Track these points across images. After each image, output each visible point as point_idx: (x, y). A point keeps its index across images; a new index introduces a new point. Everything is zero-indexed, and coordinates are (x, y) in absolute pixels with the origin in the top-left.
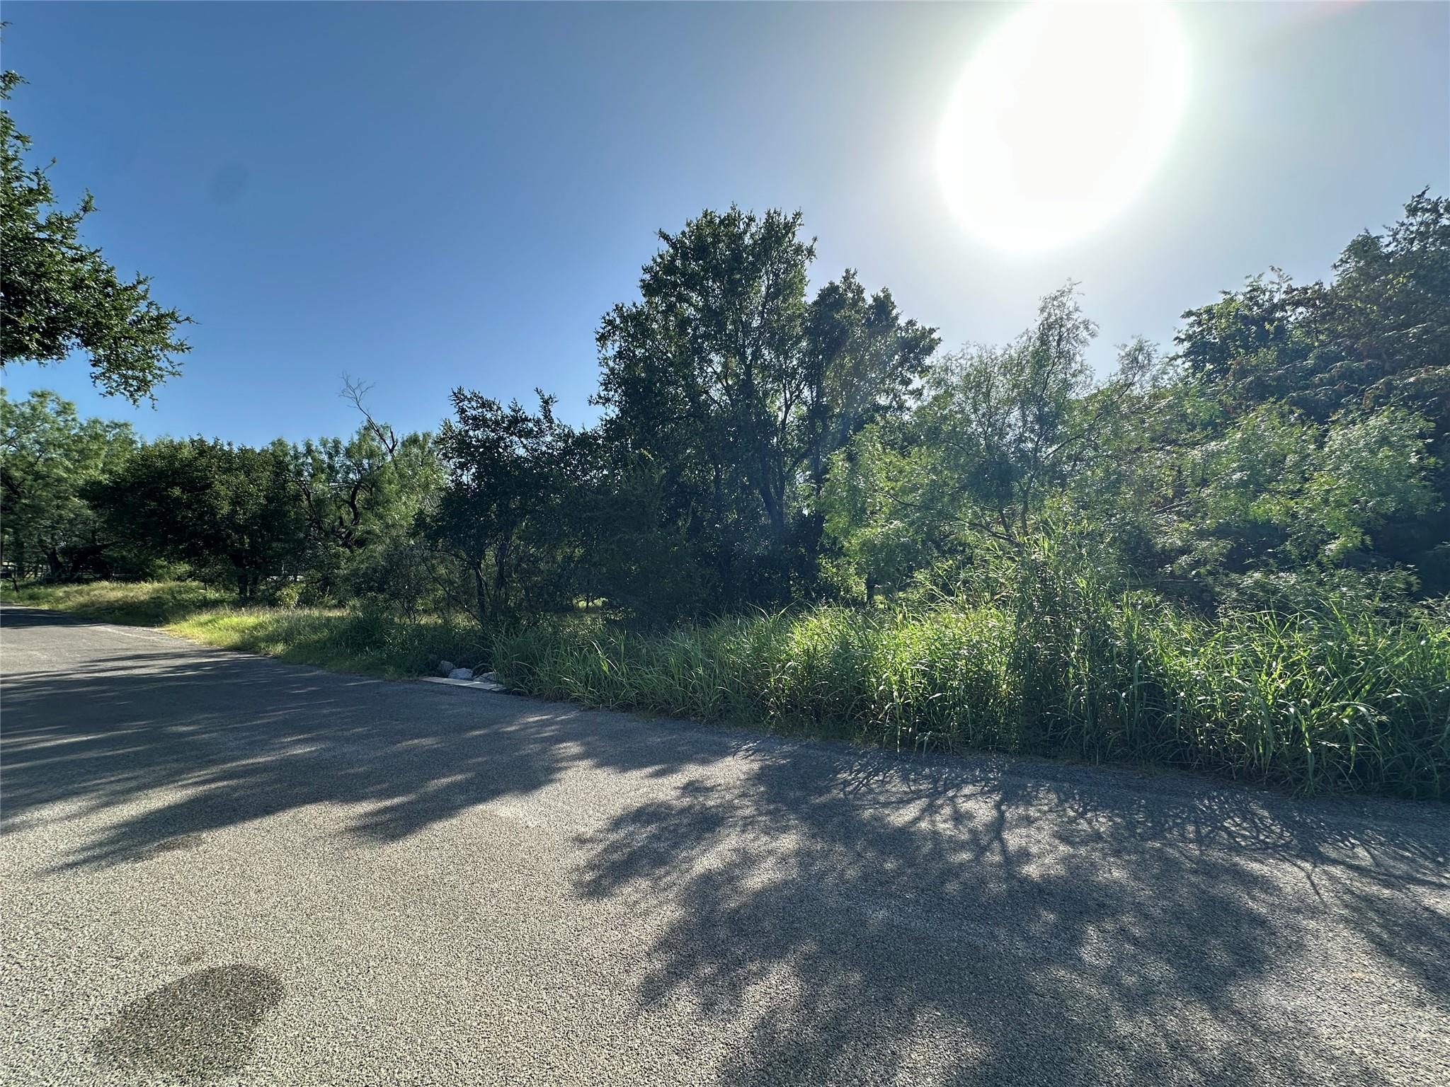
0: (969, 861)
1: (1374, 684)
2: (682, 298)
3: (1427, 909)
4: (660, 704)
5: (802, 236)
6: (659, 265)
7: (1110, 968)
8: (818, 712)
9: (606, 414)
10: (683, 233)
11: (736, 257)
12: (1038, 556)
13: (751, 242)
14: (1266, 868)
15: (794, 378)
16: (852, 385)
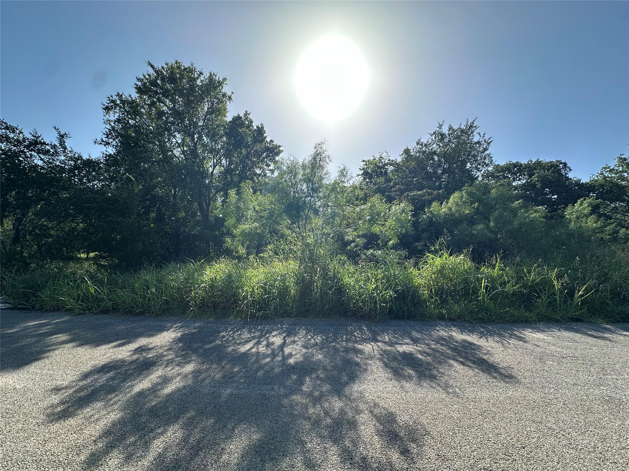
0: (270, 361)
1: (395, 285)
2: (159, 100)
3: (398, 351)
4: (128, 308)
5: (226, 89)
6: (147, 79)
7: (311, 391)
8: (215, 306)
9: (107, 151)
10: (163, 68)
11: (192, 88)
12: (309, 241)
13: (200, 84)
14: (362, 346)
15: (218, 153)
16: (245, 162)
